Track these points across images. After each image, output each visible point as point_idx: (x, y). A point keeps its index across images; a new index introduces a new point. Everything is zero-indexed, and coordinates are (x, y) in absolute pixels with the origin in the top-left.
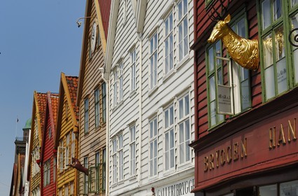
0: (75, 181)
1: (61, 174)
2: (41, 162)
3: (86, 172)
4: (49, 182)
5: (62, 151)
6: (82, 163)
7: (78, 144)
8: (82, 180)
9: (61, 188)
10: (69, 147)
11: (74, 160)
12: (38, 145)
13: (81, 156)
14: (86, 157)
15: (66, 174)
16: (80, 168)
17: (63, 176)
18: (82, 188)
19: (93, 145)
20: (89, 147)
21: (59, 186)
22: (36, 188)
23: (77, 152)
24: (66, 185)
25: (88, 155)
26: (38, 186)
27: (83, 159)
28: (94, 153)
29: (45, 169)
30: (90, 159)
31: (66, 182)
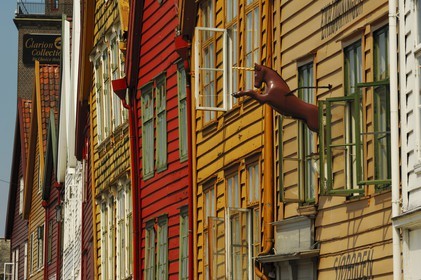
0: (266, 154)
1: (210, 130)
2: (129, 88)
3: (309, 119)
4: (162, 159)
5: (212, 45)
6: (293, 85)
7: (272, 15)
8: (291, 149)
9: (210, 183)
10: (237, 29)
11: (263, 74)
12: (116, 23)
13: (288, 58)
14: (306, 64)
15: (231, 129)
16: (285, 104)
17: (219, 138)
18: (292, 179)
19: (332, 14)
20: (317, 24)
21: (204, 175)
22: (113, 185)
23: (269, 46)
24: (231, 169)
25: (313, 53)
26: (122, 177)
27: (292, 70)
28: (337, 46)
29: (147, 114)
30: (323, 70)
31: (229, 158)
